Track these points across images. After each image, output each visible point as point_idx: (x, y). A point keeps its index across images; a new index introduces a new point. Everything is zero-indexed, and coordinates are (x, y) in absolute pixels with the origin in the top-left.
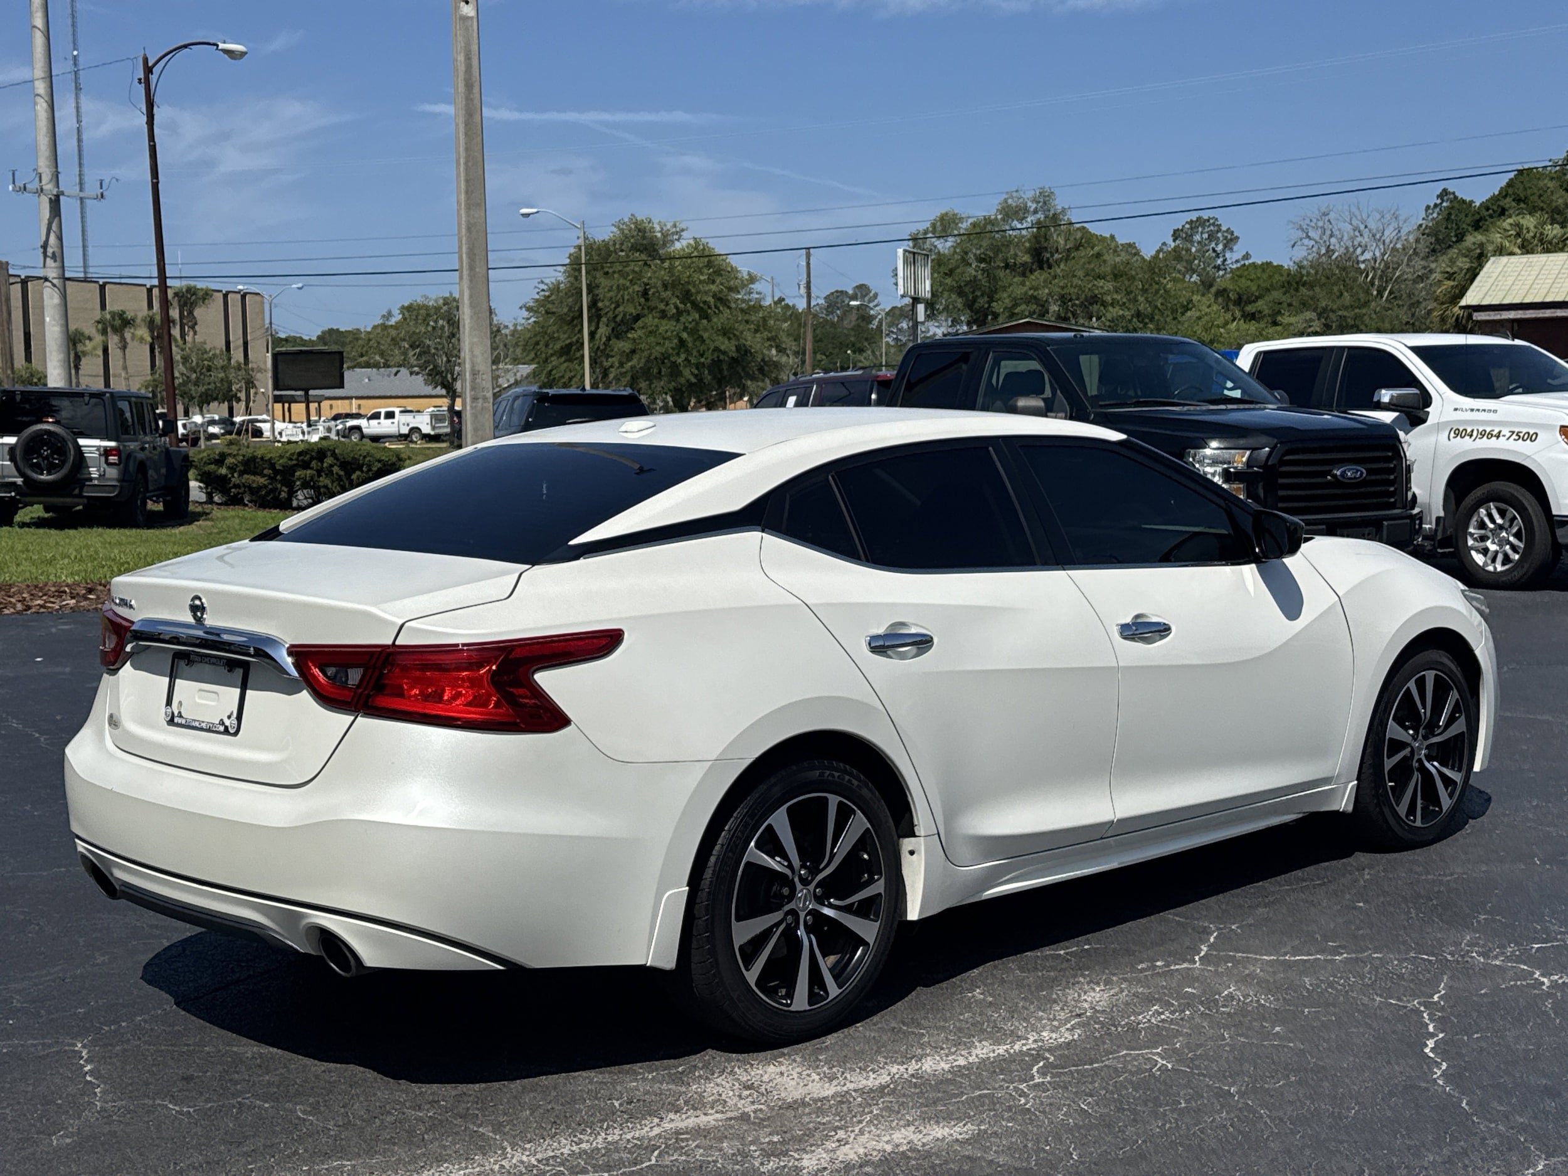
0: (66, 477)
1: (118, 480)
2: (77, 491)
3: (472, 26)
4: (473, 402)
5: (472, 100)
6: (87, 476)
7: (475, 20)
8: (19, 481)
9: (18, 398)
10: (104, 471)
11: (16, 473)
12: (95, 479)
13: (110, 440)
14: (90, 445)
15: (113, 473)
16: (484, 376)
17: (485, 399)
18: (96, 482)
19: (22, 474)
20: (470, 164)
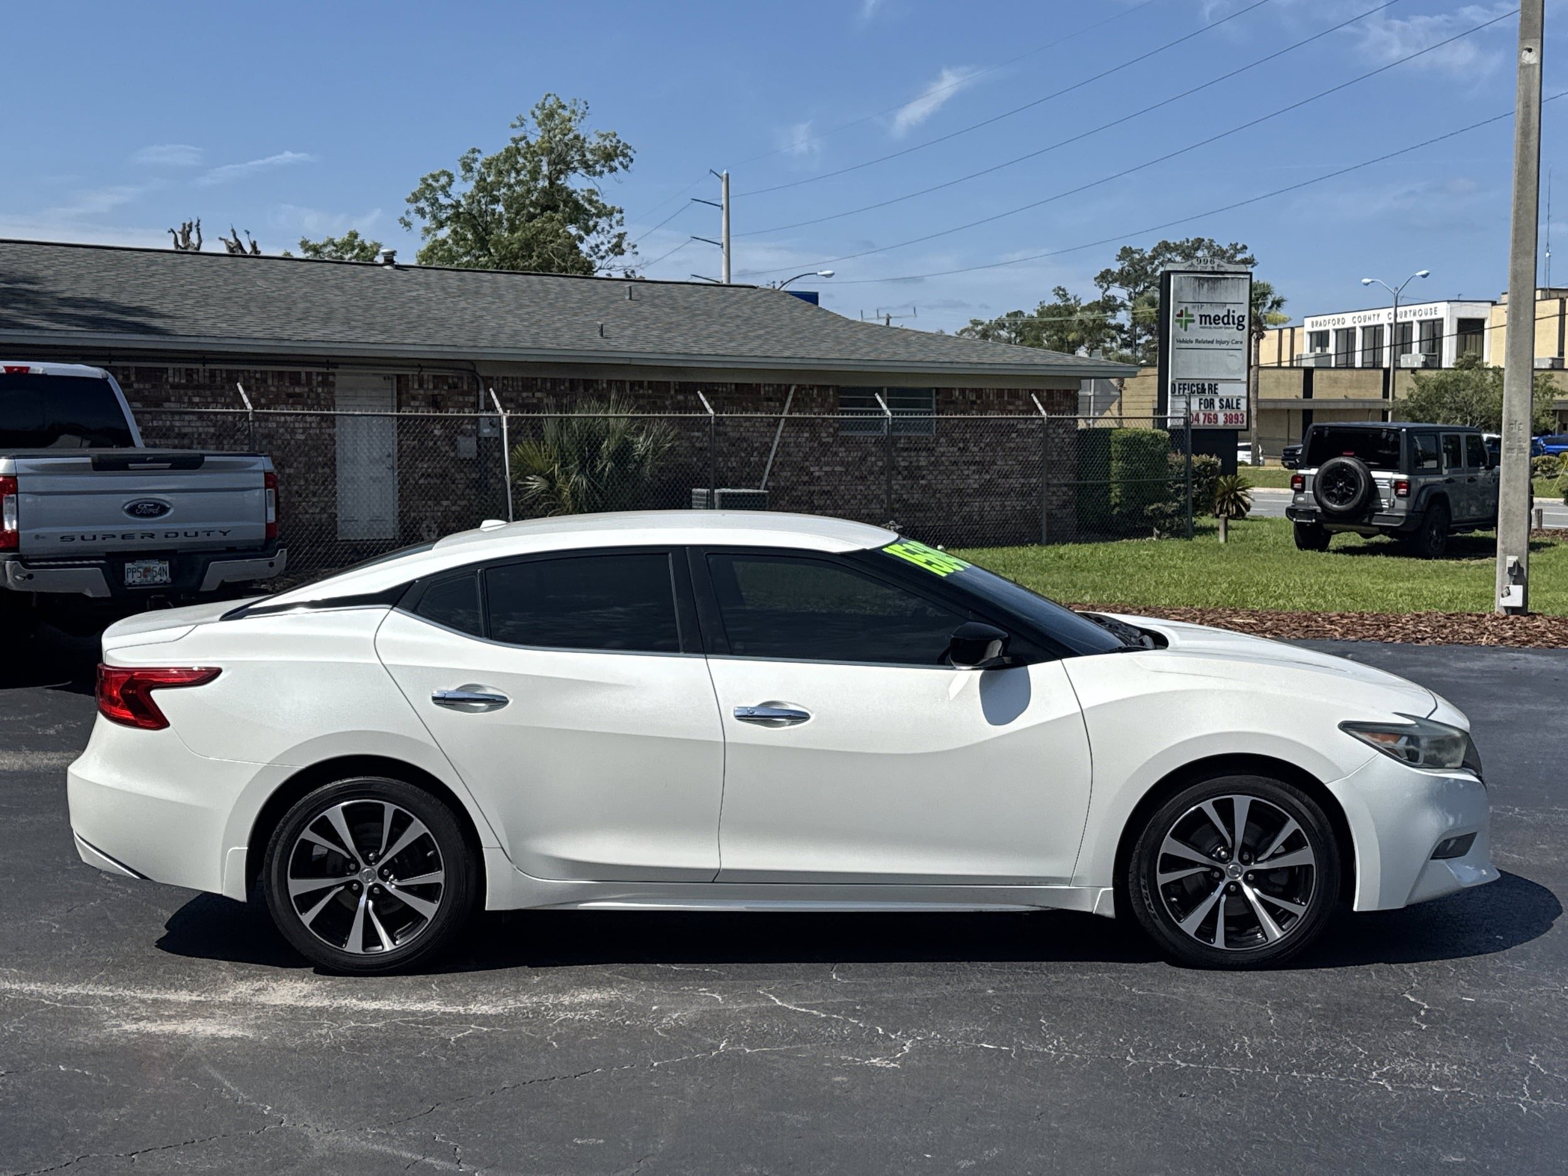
0: (1356, 506)
1: (1406, 511)
2: (1366, 520)
3: (1533, 73)
4: (1507, 452)
5: (1528, 147)
6: (1378, 507)
7: (1538, 68)
8: (1319, 509)
9: (1326, 433)
10: (1394, 503)
11: (1314, 502)
12: (1385, 509)
13: (1400, 473)
14: (1383, 477)
15: (1402, 504)
16: (1521, 426)
17: (1521, 449)
18: (1384, 513)
19: (1320, 503)
20: (1521, 212)
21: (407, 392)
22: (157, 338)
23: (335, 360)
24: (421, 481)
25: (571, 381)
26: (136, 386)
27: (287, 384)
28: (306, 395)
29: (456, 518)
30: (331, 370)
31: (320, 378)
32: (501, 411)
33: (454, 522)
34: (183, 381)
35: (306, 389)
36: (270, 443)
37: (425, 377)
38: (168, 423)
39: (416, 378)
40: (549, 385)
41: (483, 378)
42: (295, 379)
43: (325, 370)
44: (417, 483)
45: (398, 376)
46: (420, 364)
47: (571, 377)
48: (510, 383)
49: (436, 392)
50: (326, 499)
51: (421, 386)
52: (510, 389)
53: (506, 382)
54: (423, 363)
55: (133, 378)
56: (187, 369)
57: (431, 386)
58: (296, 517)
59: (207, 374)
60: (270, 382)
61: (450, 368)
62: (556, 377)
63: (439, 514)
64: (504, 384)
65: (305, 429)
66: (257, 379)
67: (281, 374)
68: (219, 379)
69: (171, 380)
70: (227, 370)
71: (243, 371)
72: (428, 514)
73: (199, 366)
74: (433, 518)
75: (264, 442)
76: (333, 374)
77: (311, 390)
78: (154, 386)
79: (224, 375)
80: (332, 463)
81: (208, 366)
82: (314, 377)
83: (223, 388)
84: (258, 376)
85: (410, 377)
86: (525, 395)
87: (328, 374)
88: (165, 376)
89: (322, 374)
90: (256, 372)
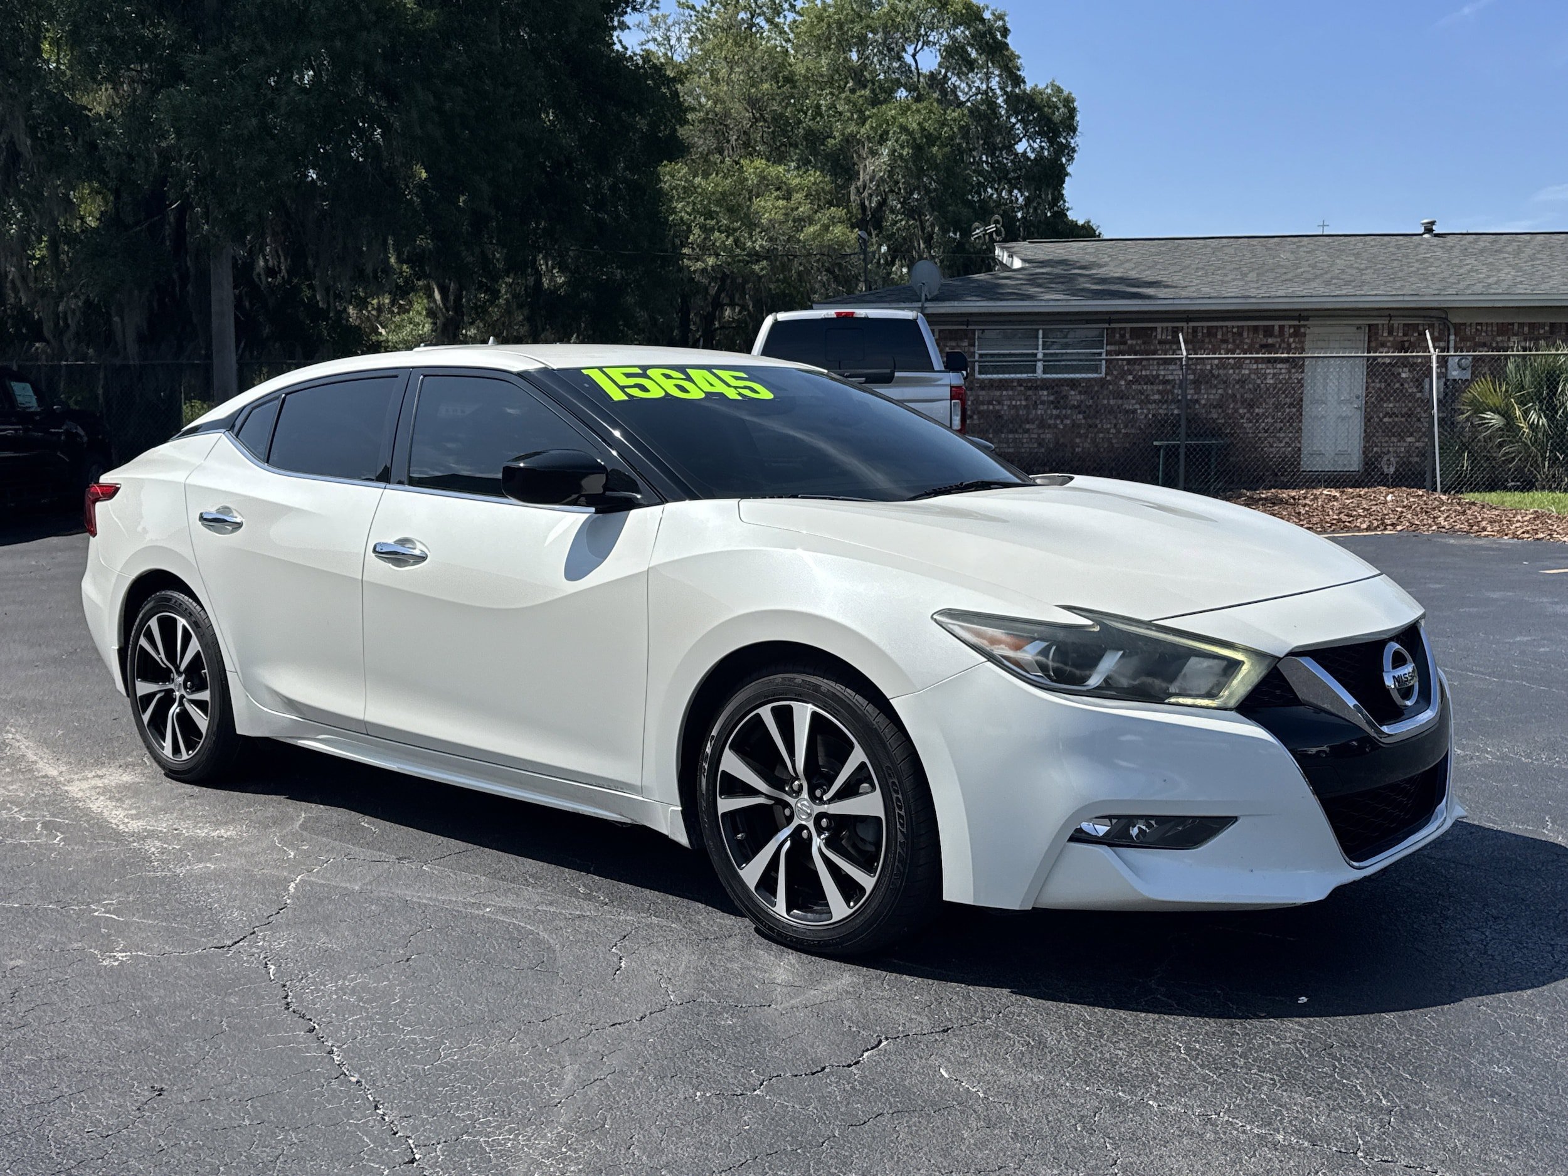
21: (1377, 339)
22: (1140, 302)
23: (1305, 314)
24: (1386, 420)
25: (1552, 325)
26: (1129, 342)
27: (1261, 336)
28: (1277, 346)
29: (1420, 452)
30: (1302, 323)
31: (1292, 330)
32: (1432, 350)
33: (1417, 456)
34: (1170, 337)
35: (1279, 340)
36: (1242, 387)
37: (1396, 326)
38: (1154, 373)
39: (1386, 327)
40: (1526, 329)
41: (1455, 325)
42: (1268, 331)
43: (1296, 323)
44: (1381, 420)
45: (1370, 326)
46: (1389, 313)
47: (1553, 321)
48: (1484, 328)
49: (1406, 339)
50: (1290, 435)
51: (1390, 333)
52: (1483, 334)
53: (1479, 327)
54: (1392, 313)
55: (1128, 336)
56: (1173, 327)
57: (1401, 334)
58: (1262, 450)
59: (1190, 331)
60: (1245, 334)
61: (1420, 316)
62: (1533, 321)
63: (1403, 449)
64: (1477, 330)
65: (1274, 374)
66: (1234, 333)
67: (1256, 328)
68: (1200, 334)
69: (1159, 337)
70: (1208, 327)
71: (1222, 327)
72: (1391, 449)
73: (1184, 324)
74: (1395, 452)
75: (1237, 386)
76: (1305, 326)
77: (1283, 341)
78: (1144, 343)
79: (1205, 331)
80: (1298, 404)
81: (1192, 324)
82: (1286, 329)
83: (1203, 341)
84: (1235, 330)
85: (1380, 326)
86: (1499, 339)
87: (1299, 326)
88: (1154, 334)
89: (1294, 326)
90: (1233, 327)
